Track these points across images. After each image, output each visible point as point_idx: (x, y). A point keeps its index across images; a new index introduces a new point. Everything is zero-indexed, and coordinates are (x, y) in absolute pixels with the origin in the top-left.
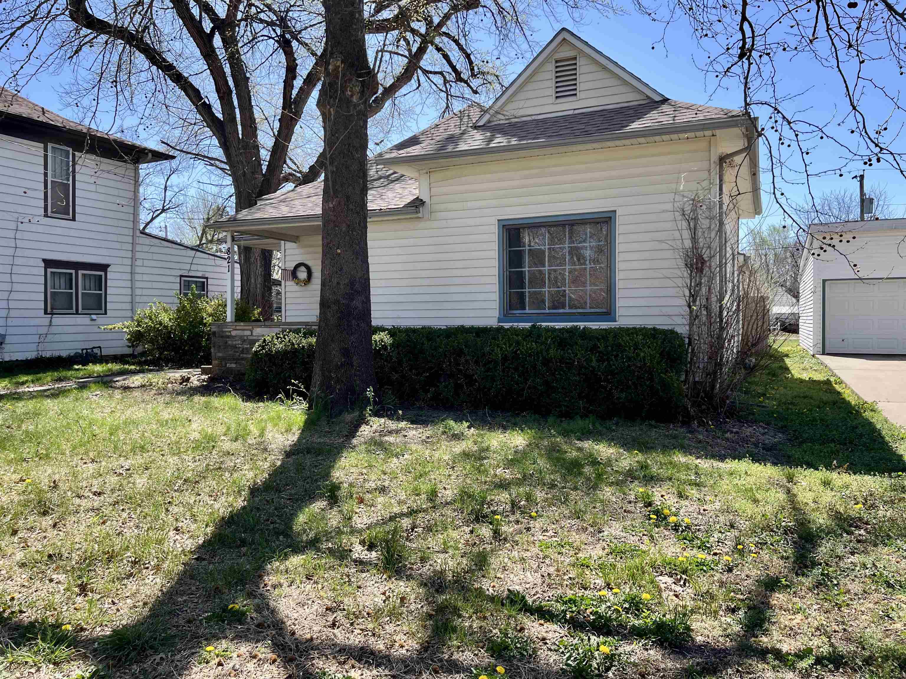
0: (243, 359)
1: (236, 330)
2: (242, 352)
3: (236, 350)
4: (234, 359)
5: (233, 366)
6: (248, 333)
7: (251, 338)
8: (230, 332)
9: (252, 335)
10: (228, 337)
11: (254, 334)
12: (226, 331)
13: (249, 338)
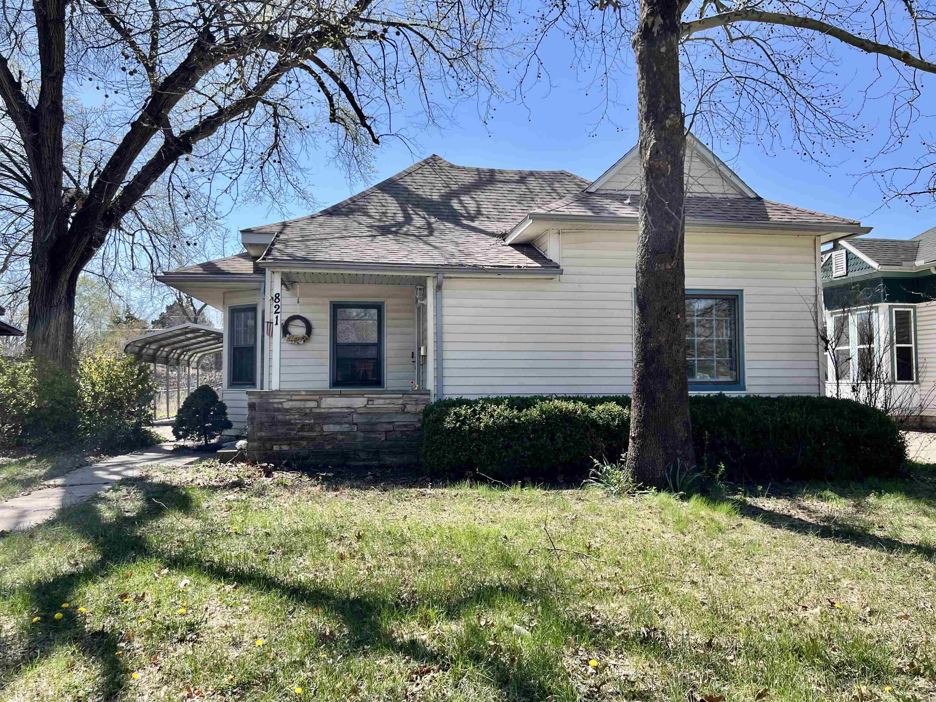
0: (302, 438)
1: (291, 400)
2: (302, 429)
3: (291, 427)
4: (287, 439)
5: (285, 448)
6: (313, 404)
7: (317, 410)
8: (281, 403)
9: (319, 406)
10: (279, 410)
11: (323, 406)
12: (273, 403)
13: (313, 410)
